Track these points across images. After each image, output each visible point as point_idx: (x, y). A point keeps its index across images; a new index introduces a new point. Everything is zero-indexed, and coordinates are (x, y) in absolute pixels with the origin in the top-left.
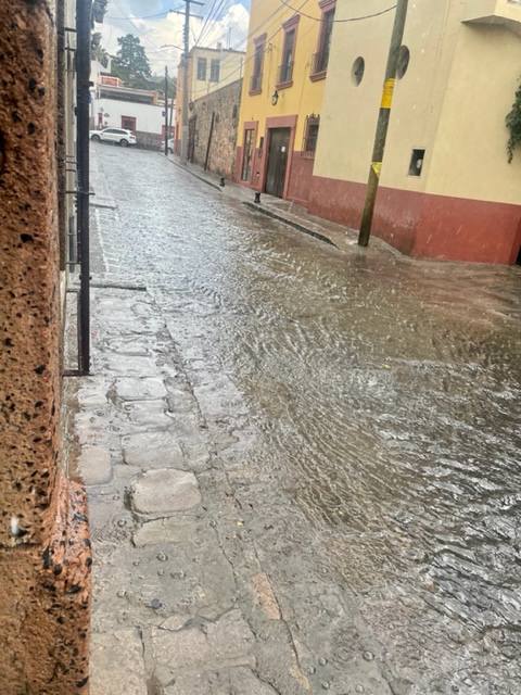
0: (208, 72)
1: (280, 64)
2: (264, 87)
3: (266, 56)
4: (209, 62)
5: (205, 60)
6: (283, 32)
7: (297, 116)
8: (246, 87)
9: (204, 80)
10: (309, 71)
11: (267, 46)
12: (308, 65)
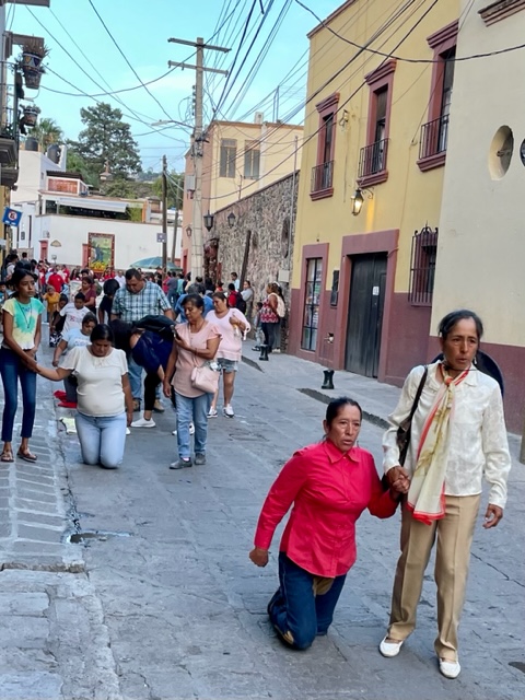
0: (240, 162)
1: (364, 144)
2: (337, 184)
3: (339, 132)
4: (241, 146)
5: (234, 142)
6: (367, 91)
7: (397, 232)
8: (306, 184)
9: (232, 175)
10: (416, 154)
11: (340, 115)
12: (413, 143)
